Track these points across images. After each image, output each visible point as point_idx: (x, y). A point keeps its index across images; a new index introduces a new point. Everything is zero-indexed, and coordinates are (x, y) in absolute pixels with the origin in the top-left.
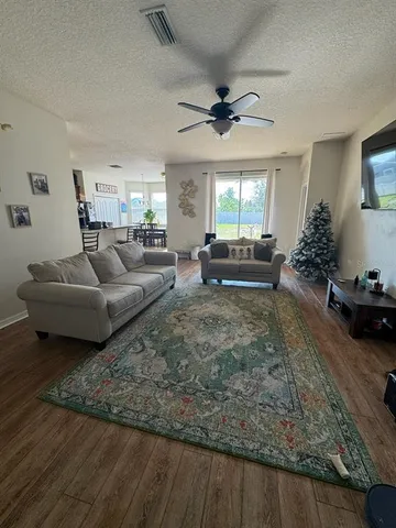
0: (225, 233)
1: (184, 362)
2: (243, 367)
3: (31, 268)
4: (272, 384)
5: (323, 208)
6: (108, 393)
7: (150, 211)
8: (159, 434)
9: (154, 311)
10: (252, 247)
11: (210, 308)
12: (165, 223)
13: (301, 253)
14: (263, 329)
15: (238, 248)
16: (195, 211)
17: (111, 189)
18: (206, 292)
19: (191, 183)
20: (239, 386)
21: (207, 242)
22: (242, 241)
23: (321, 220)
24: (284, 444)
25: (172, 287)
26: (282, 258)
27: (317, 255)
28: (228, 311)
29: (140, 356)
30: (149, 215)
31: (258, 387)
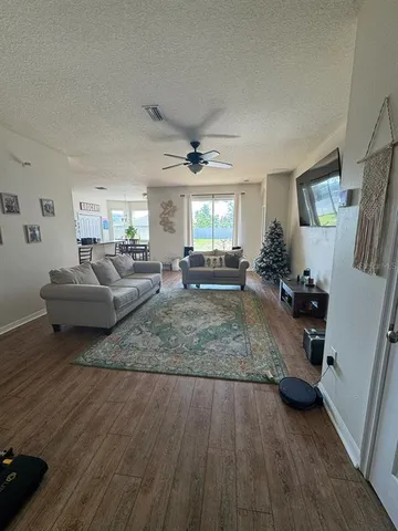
0: (201, 246)
1: (173, 338)
2: (215, 337)
3: (53, 274)
4: (235, 345)
5: (277, 225)
6: (121, 357)
7: (131, 228)
8: (161, 373)
9: (145, 309)
10: (223, 257)
11: (191, 305)
12: (148, 238)
13: (262, 261)
14: (231, 316)
15: (212, 258)
16: (175, 227)
17: (94, 208)
18: (187, 294)
19: (170, 203)
20: (212, 347)
21: (186, 254)
22: (215, 253)
23: (276, 234)
24: (239, 370)
25: (158, 292)
26: (247, 265)
27: (274, 262)
28: (206, 306)
29: (140, 336)
30: (130, 231)
31: (225, 347)
